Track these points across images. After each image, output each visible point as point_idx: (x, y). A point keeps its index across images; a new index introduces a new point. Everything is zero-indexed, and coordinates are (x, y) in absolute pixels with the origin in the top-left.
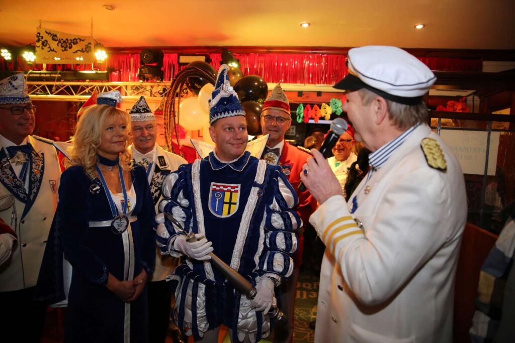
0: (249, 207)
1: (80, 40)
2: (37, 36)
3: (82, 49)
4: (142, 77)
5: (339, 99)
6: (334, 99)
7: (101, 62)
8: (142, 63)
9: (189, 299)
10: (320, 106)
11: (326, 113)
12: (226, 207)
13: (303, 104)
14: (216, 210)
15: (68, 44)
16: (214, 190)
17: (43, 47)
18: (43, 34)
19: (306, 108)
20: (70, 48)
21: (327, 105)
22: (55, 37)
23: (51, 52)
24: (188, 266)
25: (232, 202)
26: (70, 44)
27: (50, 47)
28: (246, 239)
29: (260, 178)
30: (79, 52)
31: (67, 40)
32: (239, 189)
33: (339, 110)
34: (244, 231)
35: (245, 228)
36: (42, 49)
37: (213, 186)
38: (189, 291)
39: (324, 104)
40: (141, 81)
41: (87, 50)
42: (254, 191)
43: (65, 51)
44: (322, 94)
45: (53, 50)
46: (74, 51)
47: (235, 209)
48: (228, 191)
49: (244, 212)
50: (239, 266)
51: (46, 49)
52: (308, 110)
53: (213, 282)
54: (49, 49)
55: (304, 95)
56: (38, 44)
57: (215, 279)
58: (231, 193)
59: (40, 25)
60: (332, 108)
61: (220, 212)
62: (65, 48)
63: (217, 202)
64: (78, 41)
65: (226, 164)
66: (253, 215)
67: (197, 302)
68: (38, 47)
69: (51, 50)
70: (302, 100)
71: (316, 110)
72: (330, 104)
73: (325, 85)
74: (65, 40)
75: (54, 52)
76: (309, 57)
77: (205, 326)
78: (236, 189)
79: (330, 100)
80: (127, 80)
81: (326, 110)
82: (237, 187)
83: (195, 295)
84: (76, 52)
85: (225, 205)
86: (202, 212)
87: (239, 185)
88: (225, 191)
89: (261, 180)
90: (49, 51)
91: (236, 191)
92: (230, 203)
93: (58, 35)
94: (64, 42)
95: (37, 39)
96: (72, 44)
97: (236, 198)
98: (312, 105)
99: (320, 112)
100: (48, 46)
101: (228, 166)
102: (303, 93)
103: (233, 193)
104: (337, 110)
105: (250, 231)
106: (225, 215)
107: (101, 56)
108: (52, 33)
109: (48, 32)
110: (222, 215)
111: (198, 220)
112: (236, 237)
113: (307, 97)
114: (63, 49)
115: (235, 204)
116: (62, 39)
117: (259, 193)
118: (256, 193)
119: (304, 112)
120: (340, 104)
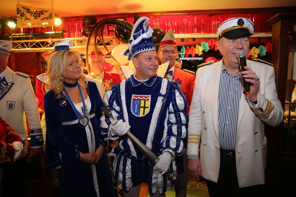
0: (156, 110)
1: (45, 11)
2: (17, 10)
3: (47, 17)
4: (84, 34)
5: (207, 42)
6: (203, 42)
7: (58, 26)
8: (84, 25)
9: (121, 167)
10: (195, 47)
11: (199, 51)
12: (142, 109)
13: (185, 46)
14: (136, 112)
15: (37, 15)
16: (134, 99)
17: (22, 17)
18: (21, 9)
19: (186, 48)
20: (39, 17)
21: (199, 46)
22: (29, 11)
23: (27, 20)
24: (120, 148)
25: (146, 106)
26: (39, 14)
27: (26, 17)
28: (155, 130)
29: (163, 90)
30: (45, 19)
31: (37, 12)
32: (150, 98)
33: (207, 49)
34: (154, 125)
35: (154, 123)
36: (21, 18)
37: (133, 97)
38: (122, 162)
39: (197, 46)
40: (84, 37)
41: (50, 17)
42: (160, 100)
43: (36, 19)
44: (196, 39)
45: (28, 19)
46: (42, 18)
47: (147, 111)
48: (143, 99)
49: (154, 113)
50: (151, 147)
51: (23, 18)
52: (188, 50)
53: (136, 158)
54: (25, 19)
55: (185, 40)
56: (18, 15)
57: (137, 156)
58: (145, 101)
59: (19, 3)
60: (203, 48)
61: (138, 113)
62: (36, 17)
63: (136, 107)
64: (44, 12)
65: (141, 82)
66: (159, 114)
67: (126, 169)
68: (18, 17)
69: (27, 19)
70: (183, 44)
71: (193, 50)
72: (201, 45)
73: (197, 34)
74: (35, 12)
75: (29, 20)
76: (186, 17)
77: (130, 184)
78: (148, 98)
79: (201, 43)
80: (74, 36)
81: (199, 49)
82: (149, 97)
83: (125, 165)
84: (43, 19)
85: (141, 108)
86: (127, 114)
87: (150, 96)
88: (141, 100)
89: (164, 92)
90: (25, 20)
91: (148, 100)
92: (144, 107)
93: (31, 9)
94: (35, 13)
95: (17, 12)
96: (40, 14)
97: (148, 104)
98: (190, 47)
99: (195, 51)
100: (25, 16)
101: (142, 83)
102: (184, 39)
103: (146, 101)
104: (206, 49)
105: (158, 125)
106: (141, 115)
107: (58, 22)
108: (27, 8)
109: (24, 7)
110: (139, 115)
111: (125, 119)
112: (148, 129)
113: (187, 42)
114: (35, 18)
115: (148, 108)
116: (34, 12)
117: (163, 100)
118: (161, 100)
119: (186, 51)
120: (207, 45)
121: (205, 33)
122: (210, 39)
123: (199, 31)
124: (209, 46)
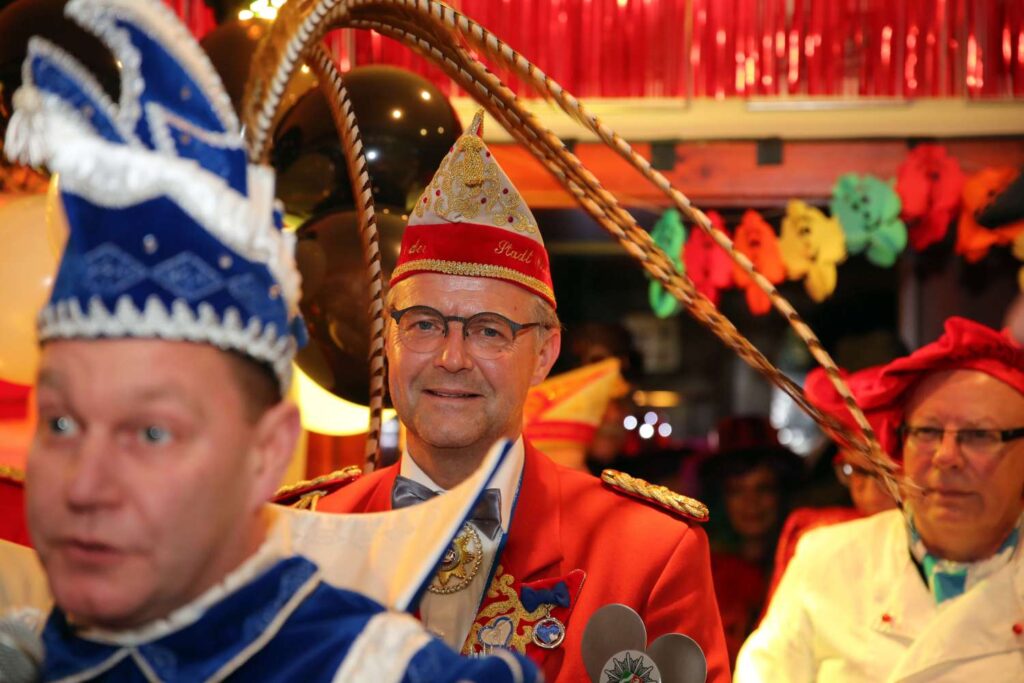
5: (885, 176)
6: (853, 179)
10: (775, 219)
11: (813, 259)
13: (681, 209)
21: (815, 214)
33: (888, 240)
39: (797, 208)
52: (708, 246)
55: (681, 159)
60: (846, 227)
71: (755, 244)
72: (836, 207)
73: (803, 100)
79: (833, 180)
81: (814, 238)
98: (730, 217)
99: (775, 253)
102: (681, 150)
104: (876, 237)
119: (688, 257)
120: (887, 202)
121: (877, 93)
122: (921, 149)
123: (818, 77)
124: (902, 216)
